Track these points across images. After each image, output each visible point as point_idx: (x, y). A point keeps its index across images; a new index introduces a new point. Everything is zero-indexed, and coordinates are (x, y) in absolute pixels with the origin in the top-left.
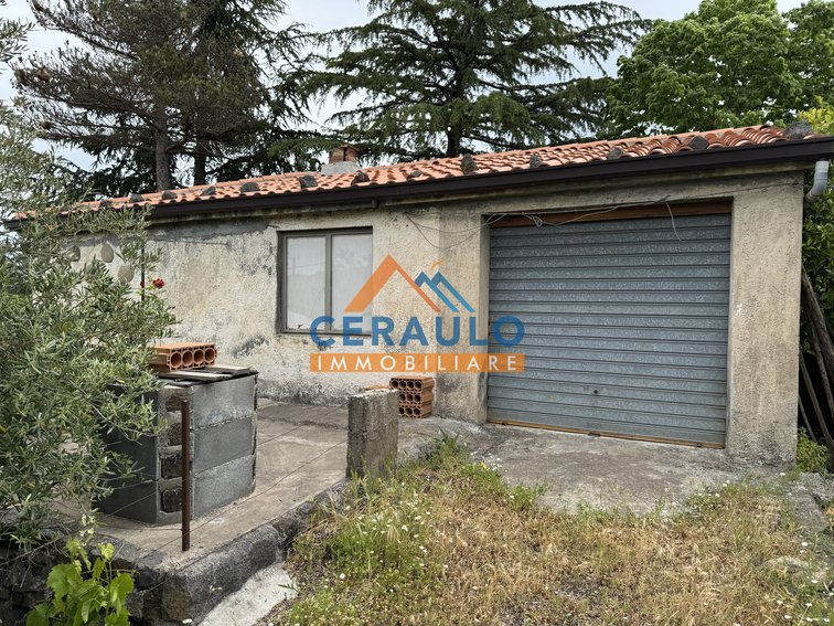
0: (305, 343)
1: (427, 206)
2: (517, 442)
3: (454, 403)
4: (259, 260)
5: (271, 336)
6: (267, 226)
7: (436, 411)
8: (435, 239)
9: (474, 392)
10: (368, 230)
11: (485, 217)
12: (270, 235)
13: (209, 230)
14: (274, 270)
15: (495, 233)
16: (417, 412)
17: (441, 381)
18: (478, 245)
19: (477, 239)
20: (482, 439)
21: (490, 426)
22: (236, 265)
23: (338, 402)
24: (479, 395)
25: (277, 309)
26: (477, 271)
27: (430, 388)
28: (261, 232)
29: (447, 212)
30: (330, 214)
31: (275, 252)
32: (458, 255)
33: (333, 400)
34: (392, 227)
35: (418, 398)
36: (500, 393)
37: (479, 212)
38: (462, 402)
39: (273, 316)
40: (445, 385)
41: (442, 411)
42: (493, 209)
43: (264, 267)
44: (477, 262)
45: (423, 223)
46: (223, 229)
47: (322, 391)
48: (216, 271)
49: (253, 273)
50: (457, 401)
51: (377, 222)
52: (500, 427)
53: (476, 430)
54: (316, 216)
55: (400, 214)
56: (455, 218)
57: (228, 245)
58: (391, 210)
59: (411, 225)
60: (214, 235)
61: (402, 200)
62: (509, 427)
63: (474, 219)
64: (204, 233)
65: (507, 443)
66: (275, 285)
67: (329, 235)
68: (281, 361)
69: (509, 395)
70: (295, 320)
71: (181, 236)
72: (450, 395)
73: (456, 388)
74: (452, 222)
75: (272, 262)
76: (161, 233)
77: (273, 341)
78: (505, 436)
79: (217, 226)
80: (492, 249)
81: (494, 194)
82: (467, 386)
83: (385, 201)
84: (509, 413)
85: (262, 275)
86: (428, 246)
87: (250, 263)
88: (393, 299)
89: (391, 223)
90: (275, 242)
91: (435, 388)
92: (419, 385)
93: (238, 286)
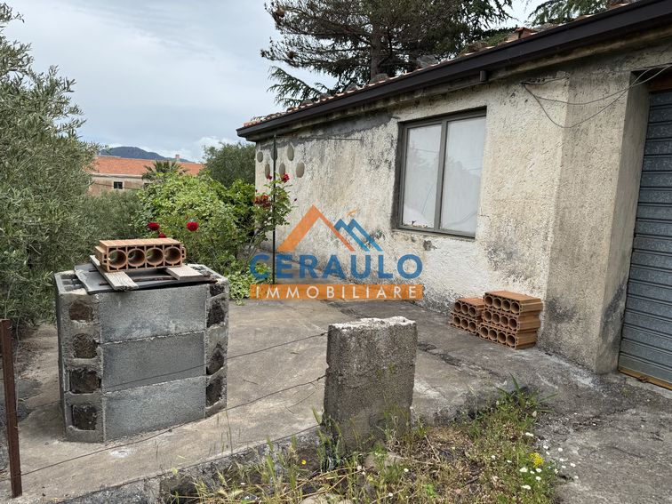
0: (413, 241)
1: (552, 71)
2: (646, 416)
3: (565, 337)
4: (382, 154)
5: (388, 231)
6: (390, 117)
7: (541, 343)
8: (560, 115)
9: (596, 329)
10: (481, 111)
11: (636, 73)
12: (392, 128)
13: (349, 127)
14: (393, 164)
15: (660, 100)
16: (512, 339)
17: (552, 305)
18: (622, 120)
19: (621, 110)
20: (590, 397)
21: (615, 379)
22: (366, 161)
23: (439, 307)
24: (604, 333)
25: (394, 204)
26: (616, 158)
27: (535, 313)
28: (386, 125)
29: (579, 76)
30: (445, 97)
31: (395, 145)
32: (591, 135)
33: (434, 304)
34: (508, 104)
35: (514, 323)
36: (641, 335)
37: (627, 69)
38: (576, 339)
39: (389, 210)
40: (557, 312)
41: (550, 345)
42: (651, 61)
43: (386, 161)
44: (618, 144)
45: (545, 95)
46: (360, 124)
47: (425, 292)
48: (353, 165)
49: (377, 167)
50: (570, 335)
51: (491, 100)
52: (632, 382)
53: (586, 381)
54: (431, 100)
55: (518, 87)
56: (590, 82)
57: (361, 140)
58: (508, 82)
59: (531, 99)
60: (353, 132)
61: (517, 66)
62: (646, 386)
63: (619, 80)
64: (346, 131)
65: (630, 414)
66: (393, 179)
67: (444, 122)
68: (393, 257)
69: (654, 341)
70: (410, 217)
71: (332, 134)
72: (564, 326)
73: (571, 318)
74: (586, 89)
75: (392, 157)
76: (320, 133)
77: (388, 236)
78: (633, 399)
79: (355, 123)
80: (651, 124)
81: (651, 36)
82: (586, 318)
83: (496, 71)
84: (653, 365)
85: (384, 168)
86: (550, 126)
87: (376, 158)
88: (502, 196)
89: (507, 100)
90: (396, 135)
91: (543, 313)
92: (516, 306)
93: (366, 180)
